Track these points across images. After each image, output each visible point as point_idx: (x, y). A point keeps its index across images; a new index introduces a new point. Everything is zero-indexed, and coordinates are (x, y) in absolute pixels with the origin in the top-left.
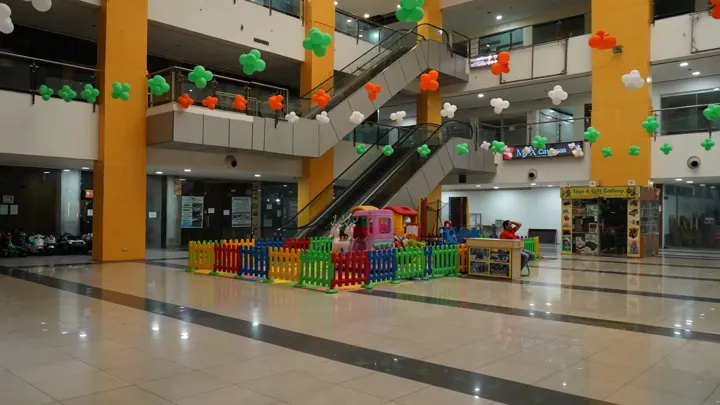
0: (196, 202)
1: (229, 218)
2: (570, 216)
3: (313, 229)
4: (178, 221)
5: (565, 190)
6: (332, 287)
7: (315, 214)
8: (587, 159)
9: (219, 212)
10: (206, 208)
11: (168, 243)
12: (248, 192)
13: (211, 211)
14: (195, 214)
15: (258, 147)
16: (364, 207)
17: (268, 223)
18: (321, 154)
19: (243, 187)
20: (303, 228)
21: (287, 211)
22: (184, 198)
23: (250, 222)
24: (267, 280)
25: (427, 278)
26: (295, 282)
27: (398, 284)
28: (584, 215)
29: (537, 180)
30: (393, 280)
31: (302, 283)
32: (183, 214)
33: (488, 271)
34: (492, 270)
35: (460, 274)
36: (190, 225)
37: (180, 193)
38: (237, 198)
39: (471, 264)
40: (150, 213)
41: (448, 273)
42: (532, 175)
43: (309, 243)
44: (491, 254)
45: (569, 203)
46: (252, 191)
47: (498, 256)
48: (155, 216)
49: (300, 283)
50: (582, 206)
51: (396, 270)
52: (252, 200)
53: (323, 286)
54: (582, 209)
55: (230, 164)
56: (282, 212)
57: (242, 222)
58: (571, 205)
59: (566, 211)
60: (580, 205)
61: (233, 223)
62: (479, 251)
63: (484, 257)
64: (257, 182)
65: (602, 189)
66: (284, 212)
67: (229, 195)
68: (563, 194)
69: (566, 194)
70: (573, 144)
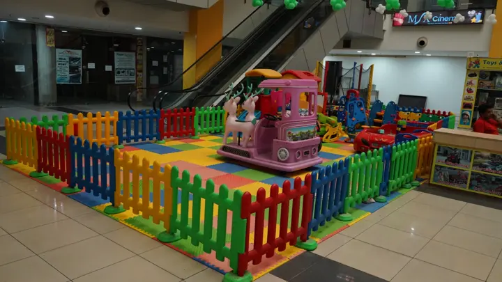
0: (71, 55)
1: (112, 74)
2: (474, 89)
4: (53, 74)
5: (473, 60)
6: (240, 271)
7: (202, 72)
9: (100, 67)
10: (85, 63)
11: (41, 99)
12: (134, 47)
13: (91, 66)
14: (72, 70)
17: (155, 80)
18: (210, 5)
19: (126, 42)
21: (173, 69)
22: (58, 51)
23: (134, 79)
24: (112, 209)
25: (382, 198)
26: (161, 228)
27: (350, 224)
28: (491, 89)
29: (426, 48)
30: (341, 213)
31: (173, 234)
32: (58, 69)
33: (466, 183)
34: (475, 183)
35: (417, 182)
36: (66, 81)
37: (54, 45)
38: (119, 53)
39: (436, 170)
40: (16, 66)
41: (404, 183)
42: (422, 43)
43: (194, 115)
44: (475, 158)
45: (475, 75)
46: (137, 46)
47: (489, 162)
48: (24, 70)
49: (171, 232)
50: (491, 79)
51: (347, 195)
52: (136, 55)
53: (217, 258)
54: (490, 82)
55: (100, 10)
56: (169, 69)
57: (126, 79)
58: (477, 77)
59: (471, 83)
60: (488, 78)
61: (116, 79)
62: (453, 152)
63: (461, 161)
64: (140, 36)
66: (171, 70)
67: (111, 49)
68: (471, 65)
69: (474, 65)
70: (473, 12)
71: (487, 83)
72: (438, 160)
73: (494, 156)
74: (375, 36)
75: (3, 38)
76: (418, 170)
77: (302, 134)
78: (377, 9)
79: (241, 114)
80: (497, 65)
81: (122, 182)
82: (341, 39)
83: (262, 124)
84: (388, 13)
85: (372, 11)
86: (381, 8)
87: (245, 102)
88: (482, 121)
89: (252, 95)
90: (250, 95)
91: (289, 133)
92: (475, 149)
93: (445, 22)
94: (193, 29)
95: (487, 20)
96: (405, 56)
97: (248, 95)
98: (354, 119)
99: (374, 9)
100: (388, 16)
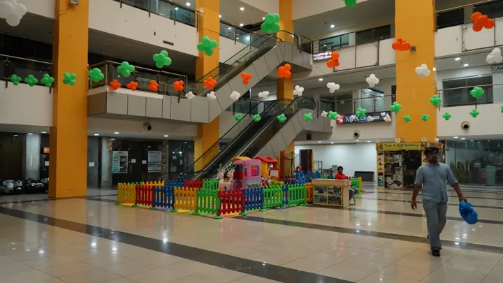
0: (122, 155)
1: (146, 166)
2: (383, 163)
3: (205, 173)
4: (110, 168)
6: (219, 214)
7: (207, 162)
8: (394, 124)
9: (139, 161)
10: (130, 160)
11: (102, 184)
12: (160, 147)
13: (134, 161)
14: (122, 163)
15: (166, 116)
16: (241, 158)
17: (174, 169)
18: (210, 121)
19: (156, 144)
20: (198, 172)
21: (187, 161)
22: (115, 152)
23: (161, 169)
24: (173, 210)
25: (284, 207)
27: (264, 212)
28: (392, 162)
31: (197, 212)
32: (113, 164)
33: (327, 201)
34: (330, 201)
35: (309, 204)
36: (118, 172)
37: (112, 149)
38: (151, 152)
39: (315, 197)
40: (90, 163)
41: (299, 203)
42: (356, 134)
43: (203, 183)
44: (328, 189)
46: (162, 146)
47: (334, 191)
48: (94, 165)
50: (391, 156)
52: (162, 153)
53: (212, 214)
54: (391, 158)
55: (146, 128)
57: (155, 168)
58: (383, 155)
59: (380, 159)
60: (389, 155)
61: (149, 169)
62: (321, 188)
63: (324, 192)
64: (166, 141)
65: (404, 144)
66: (185, 161)
67: (146, 150)
68: (378, 147)
69: (380, 147)
70: (384, 113)
71: (389, 159)
73: (334, 188)
77: (253, 185)
78: (322, 114)
79: (226, 178)
80: (393, 147)
83: (235, 182)
86: (324, 114)
87: (228, 173)
92: (327, 186)
94: (200, 135)
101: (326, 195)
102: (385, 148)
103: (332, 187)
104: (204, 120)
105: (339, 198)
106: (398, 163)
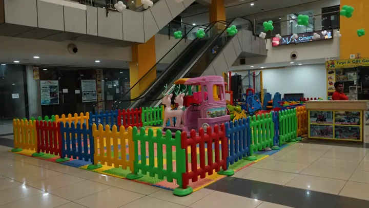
0: (52, 85)
1: (80, 96)
3: (143, 100)
4: (39, 99)
5: (330, 63)
6: (184, 185)
7: (143, 88)
9: (71, 91)
10: (61, 89)
12: (94, 76)
13: (65, 91)
14: (52, 94)
15: (92, 32)
16: (186, 79)
17: (110, 98)
19: (89, 73)
20: (135, 100)
22: (42, 82)
23: (96, 98)
24: (93, 166)
25: (276, 147)
26: (128, 171)
27: (256, 161)
28: (345, 81)
29: (297, 59)
30: (248, 156)
31: (136, 174)
32: (42, 94)
33: (332, 134)
34: (338, 133)
35: (300, 138)
36: (48, 103)
37: (38, 78)
38: (85, 81)
39: (311, 127)
40: (13, 95)
41: (290, 138)
42: (294, 56)
43: (141, 112)
44: (335, 116)
45: (332, 72)
46: (97, 75)
47: (345, 118)
48: (18, 97)
49: (135, 173)
50: (344, 74)
51: (251, 143)
52: (96, 82)
53: (168, 181)
54: (344, 76)
55: (71, 50)
56: (120, 90)
57: (90, 98)
58: (334, 74)
59: (330, 78)
60: (342, 73)
61: (83, 99)
62: (320, 114)
63: (326, 120)
64: (99, 68)
65: (361, 60)
66: (122, 90)
67: (79, 79)
68: (329, 66)
69: (331, 66)
70: (325, 32)
71: (342, 77)
72: (311, 121)
73: (347, 113)
74: (262, 54)
75: (4, 76)
76: (299, 130)
77: (217, 113)
78: (260, 35)
79: (174, 105)
80: (347, 64)
81: (98, 147)
82: (238, 58)
84: (268, 38)
85: (257, 38)
86: (263, 35)
87: (176, 98)
88: (337, 94)
89: (181, 93)
90: (179, 93)
91: (208, 112)
92: (334, 109)
93: (307, 40)
94: (135, 59)
95: (335, 35)
96: (284, 67)
97: (177, 93)
98: (253, 108)
99: (258, 36)
100: (269, 40)
101: (332, 124)
102: (337, 66)
103: (342, 112)
104: (139, 39)
105: (355, 129)
106: (353, 82)
